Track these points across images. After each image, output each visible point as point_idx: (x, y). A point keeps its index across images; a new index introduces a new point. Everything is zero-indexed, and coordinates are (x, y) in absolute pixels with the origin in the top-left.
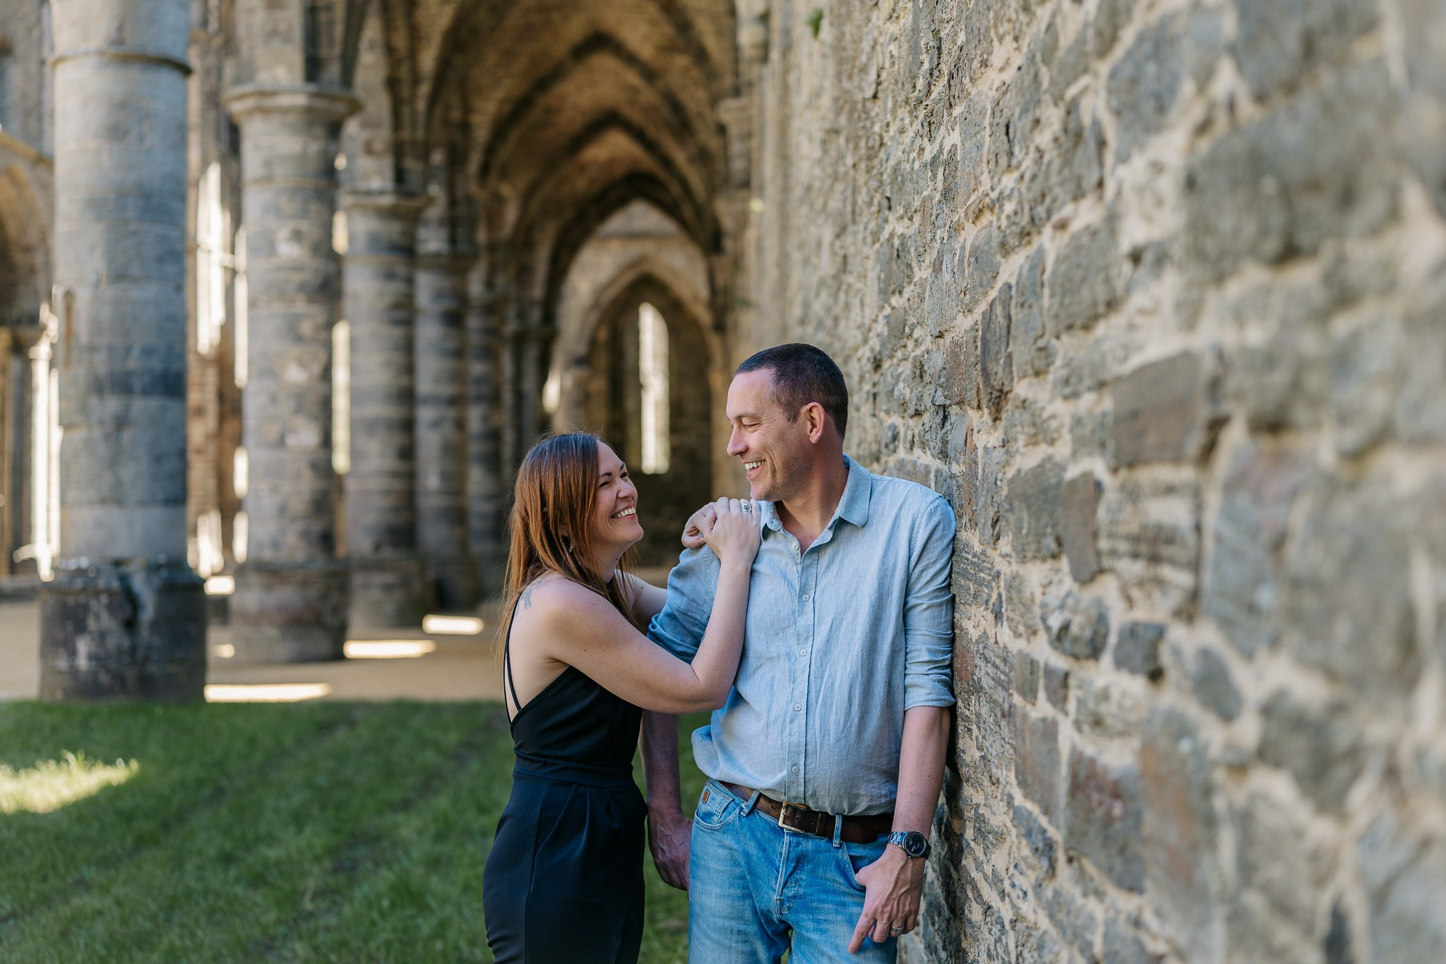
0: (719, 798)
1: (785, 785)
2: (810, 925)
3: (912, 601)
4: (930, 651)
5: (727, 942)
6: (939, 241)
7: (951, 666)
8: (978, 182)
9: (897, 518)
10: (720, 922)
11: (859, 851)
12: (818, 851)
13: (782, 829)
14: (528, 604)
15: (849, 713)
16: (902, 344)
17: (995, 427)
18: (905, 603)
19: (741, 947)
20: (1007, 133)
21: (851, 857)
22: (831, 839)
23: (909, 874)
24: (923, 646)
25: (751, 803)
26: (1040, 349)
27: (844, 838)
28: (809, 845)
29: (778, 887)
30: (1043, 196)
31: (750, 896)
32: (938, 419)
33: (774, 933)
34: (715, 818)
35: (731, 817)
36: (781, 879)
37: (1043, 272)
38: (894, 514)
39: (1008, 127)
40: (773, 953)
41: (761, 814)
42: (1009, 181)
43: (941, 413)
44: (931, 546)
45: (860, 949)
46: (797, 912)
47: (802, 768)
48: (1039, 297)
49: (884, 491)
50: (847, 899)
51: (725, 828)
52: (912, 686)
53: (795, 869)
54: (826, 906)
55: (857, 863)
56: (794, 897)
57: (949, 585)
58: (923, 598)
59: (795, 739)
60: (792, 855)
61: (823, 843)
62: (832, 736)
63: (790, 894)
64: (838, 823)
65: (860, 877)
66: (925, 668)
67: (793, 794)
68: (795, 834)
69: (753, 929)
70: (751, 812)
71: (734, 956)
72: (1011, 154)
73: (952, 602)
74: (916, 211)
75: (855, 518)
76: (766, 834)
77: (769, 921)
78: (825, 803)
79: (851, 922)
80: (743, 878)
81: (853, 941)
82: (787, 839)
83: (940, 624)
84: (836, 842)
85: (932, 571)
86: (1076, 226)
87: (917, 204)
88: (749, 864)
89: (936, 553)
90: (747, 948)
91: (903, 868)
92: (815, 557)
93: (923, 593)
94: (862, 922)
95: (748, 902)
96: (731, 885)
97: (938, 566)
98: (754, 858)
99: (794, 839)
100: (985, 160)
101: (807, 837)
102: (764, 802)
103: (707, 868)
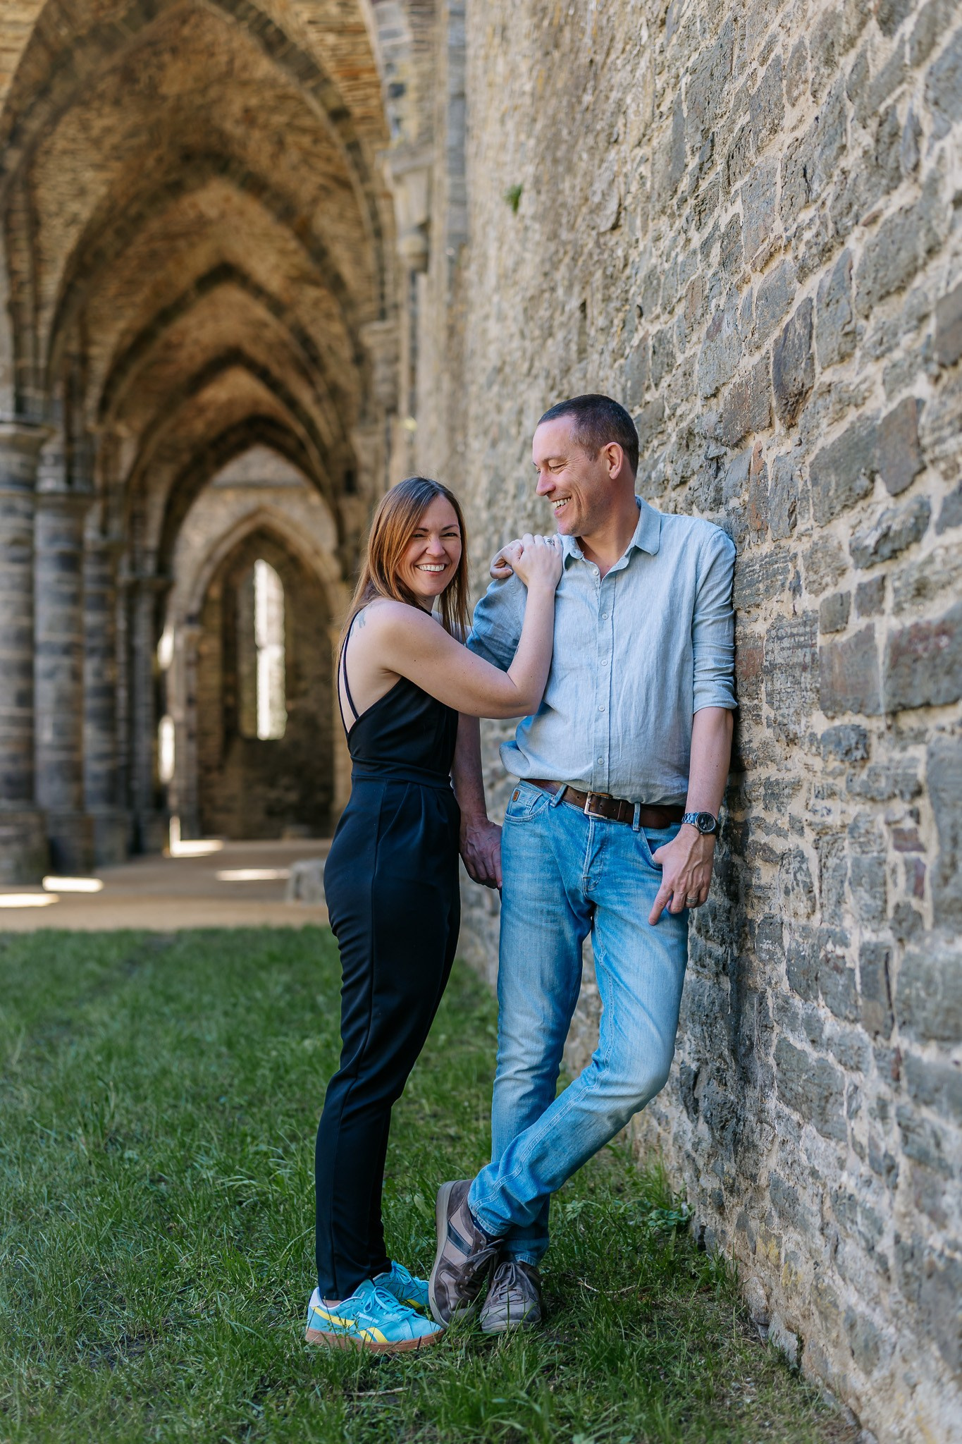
0: (529, 795)
1: (592, 775)
2: (614, 898)
3: (699, 618)
4: (716, 660)
5: (538, 923)
6: (713, 311)
7: (733, 674)
8: (768, 229)
9: (685, 546)
10: (532, 904)
11: (654, 835)
12: (619, 834)
13: (587, 816)
14: (363, 622)
15: (646, 712)
16: (660, 429)
17: (788, 435)
18: (693, 620)
19: (550, 926)
20: (805, 176)
21: (649, 841)
22: (630, 824)
23: (701, 849)
24: (710, 655)
25: (559, 795)
26: (847, 334)
27: (642, 824)
28: (612, 829)
29: (585, 867)
30: (851, 205)
31: (560, 879)
32: (712, 471)
33: (579, 912)
34: (527, 811)
35: (541, 809)
36: (588, 859)
37: (851, 268)
38: (681, 543)
39: (805, 170)
40: (578, 931)
41: (569, 805)
42: (805, 216)
43: (714, 466)
44: (716, 569)
45: (658, 920)
46: (602, 887)
47: (606, 759)
48: (847, 289)
49: (672, 525)
50: (646, 877)
51: (536, 819)
52: (700, 691)
53: (600, 849)
54: (628, 881)
55: (653, 844)
56: (600, 874)
57: (731, 604)
58: (709, 613)
59: (600, 735)
60: (598, 838)
61: (624, 828)
62: (632, 732)
63: (597, 872)
64: (637, 809)
65: (659, 855)
66: (711, 675)
67: (599, 783)
68: (599, 820)
69: (561, 909)
70: (559, 803)
71: (543, 936)
72: (809, 190)
73: (734, 618)
74: (680, 300)
75: (648, 547)
76: (574, 821)
77: (576, 902)
78: (628, 793)
79: (651, 895)
80: (552, 862)
81: (652, 912)
82: (592, 824)
83: (723, 637)
84: (636, 826)
85: (716, 592)
86: (887, 214)
87: (682, 291)
88: (558, 847)
89: (720, 576)
90: (556, 928)
91: (696, 843)
92: (612, 581)
93: (709, 610)
94: (662, 893)
95: (557, 884)
96: (542, 869)
97: (722, 587)
98: (563, 843)
99: (598, 825)
100: (777, 208)
101: (610, 823)
102: (571, 794)
103: (519, 857)
